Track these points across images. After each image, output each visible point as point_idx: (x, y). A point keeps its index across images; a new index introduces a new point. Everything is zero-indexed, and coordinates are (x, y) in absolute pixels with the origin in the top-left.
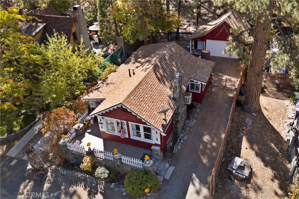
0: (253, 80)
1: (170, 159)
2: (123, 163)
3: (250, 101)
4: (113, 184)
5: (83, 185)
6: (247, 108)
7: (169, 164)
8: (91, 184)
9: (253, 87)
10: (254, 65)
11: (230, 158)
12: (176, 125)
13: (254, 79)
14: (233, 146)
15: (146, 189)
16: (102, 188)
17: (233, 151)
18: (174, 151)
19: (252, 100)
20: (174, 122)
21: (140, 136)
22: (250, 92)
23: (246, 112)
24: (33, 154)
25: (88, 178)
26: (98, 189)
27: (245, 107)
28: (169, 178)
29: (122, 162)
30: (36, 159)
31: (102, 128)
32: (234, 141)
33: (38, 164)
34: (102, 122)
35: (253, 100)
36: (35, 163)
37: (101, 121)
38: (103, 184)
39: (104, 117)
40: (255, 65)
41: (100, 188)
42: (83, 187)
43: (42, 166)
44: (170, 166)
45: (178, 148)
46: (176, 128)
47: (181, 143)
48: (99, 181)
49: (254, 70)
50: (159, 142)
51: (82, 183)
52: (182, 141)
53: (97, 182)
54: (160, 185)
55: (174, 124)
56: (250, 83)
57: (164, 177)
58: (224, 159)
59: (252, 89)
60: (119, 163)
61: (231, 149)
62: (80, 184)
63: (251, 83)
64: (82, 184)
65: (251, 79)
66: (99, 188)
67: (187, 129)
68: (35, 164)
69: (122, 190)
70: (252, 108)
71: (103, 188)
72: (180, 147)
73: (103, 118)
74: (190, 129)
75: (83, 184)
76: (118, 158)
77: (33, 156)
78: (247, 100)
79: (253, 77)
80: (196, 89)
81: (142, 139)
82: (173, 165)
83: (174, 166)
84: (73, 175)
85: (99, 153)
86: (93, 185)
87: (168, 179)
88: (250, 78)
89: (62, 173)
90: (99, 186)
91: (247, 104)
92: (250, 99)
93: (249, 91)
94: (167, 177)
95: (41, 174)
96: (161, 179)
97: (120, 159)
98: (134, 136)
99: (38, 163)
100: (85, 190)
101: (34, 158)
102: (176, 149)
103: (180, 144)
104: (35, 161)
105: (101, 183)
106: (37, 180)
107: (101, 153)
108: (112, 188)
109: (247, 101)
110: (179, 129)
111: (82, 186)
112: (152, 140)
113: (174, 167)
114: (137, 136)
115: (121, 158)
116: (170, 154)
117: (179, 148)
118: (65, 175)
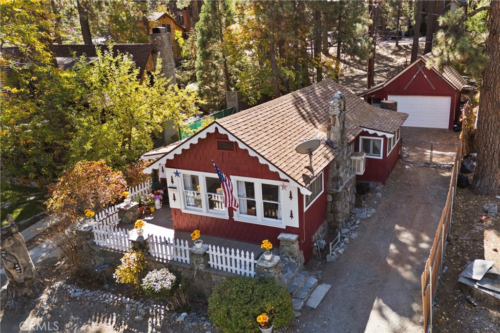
0: (491, 120)
1: (320, 272)
2: (212, 266)
3: (489, 168)
4: (184, 314)
5: (114, 319)
6: (482, 186)
7: (317, 278)
8: (132, 316)
9: (492, 134)
10: (492, 86)
11: (459, 267)
12: (334, 206)
13: (493, 118)
14: (463, 248)
15: (259, 315)
16: (156, 323)
17: (466, 255)
18: (329, 258)
19: (492, 166)
20: (330, 198)
21: (254, 213)
22: (487, 147)
23: (481, 195)
24: (12, 242)
25: (129, 303)
26: (147, 327)
27: (478, 185)
28: (317, 305)
29: (210, 264)
30: (18, 255)
31: (174, 199)
32: (463, 240)
33: (22, 270)
34: (174, 185)
35: (494, 167)
36: (15, 264)
37: (172, 182)
38: (160, 314)
39: (179, 171)
40: (495, 86)
41: (152, 326)
42: (114, 323)
43: (30, 276)
44: (320, 282)
45: (337, 252)
46: (334, 212)
47: (345, 243)
48: (153, 309)
49: (493, 96)
50: (295, 223)
51: (113, 316)
52: (346, 239)
53: (148, 310)
54: (296, 318)
55: (330, 204)
56: (486, 127)
57: (305, 302)
58: (446, 268)
59: (491, 140)
60: (201, 267)
61: (459, 253)
62: (108, 319)
63: (488, 126)
64: (112, 318)
65: (489, 117)
66: (150, 324)
67: (358, 222)
68: (15, 268)
69: (202, 326)
70: (494, 185)
71: (158, 324)
72: (343, 250)
73: (177, 174)
74: (363, 222)
75: (115, 317)
76: (201, 251)
77: (12, 247)
78: (481, 168)
79: (491, 113)
80: (373, 153)
81: (259, 219)
82: (327, 282)
83: (330, 284)
84: (95, 300)
85: (159, 245)
86: (137, 317)
87: (315, 308)
88: (485, 115)
89: (72, 296)
90: (150, 319)
91: (483, 177)
92: (487, 165)
93: (485, 146)
94: (314, 303)
95: (26, 295)
96: (299, 305)
97: (206, 256)
98: (240, 213)
99: (21, 266)
100: (116, 330)
101: (13, 251)
102: (334, 253)
103: (342, 244)
104: (14, 260)
105: (157, 312)
106: (13, 310)
107: (164, 246)
108: (179, 322)
109: (480, 171)
110: (340, 214)
111: (112, 322)
112: (281, 219)
113: (329, 286)
114: (249, 213)
115: (207, 252)
116: (320, 263)
117: (341, 251)
118: (78, 299)
